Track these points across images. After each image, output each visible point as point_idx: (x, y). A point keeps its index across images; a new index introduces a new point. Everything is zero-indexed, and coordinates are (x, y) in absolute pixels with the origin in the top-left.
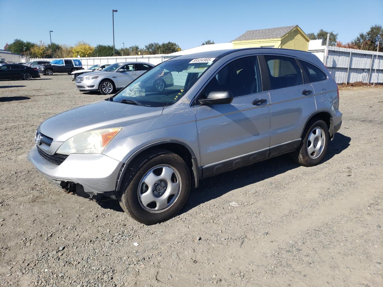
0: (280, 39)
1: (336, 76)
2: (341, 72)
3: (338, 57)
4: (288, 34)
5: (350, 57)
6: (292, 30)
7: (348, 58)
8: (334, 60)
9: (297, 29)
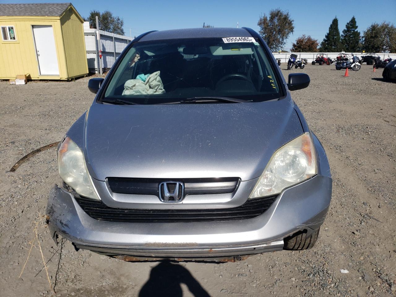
0: (59, 18)
1: (107, 60)
2: (110, 57)
3: (105, 41)
4: (64, 13)
5: (114, 41)
6: (68, 8)
7: (111, 42)
8: (103, 44)
9: (71, 7)
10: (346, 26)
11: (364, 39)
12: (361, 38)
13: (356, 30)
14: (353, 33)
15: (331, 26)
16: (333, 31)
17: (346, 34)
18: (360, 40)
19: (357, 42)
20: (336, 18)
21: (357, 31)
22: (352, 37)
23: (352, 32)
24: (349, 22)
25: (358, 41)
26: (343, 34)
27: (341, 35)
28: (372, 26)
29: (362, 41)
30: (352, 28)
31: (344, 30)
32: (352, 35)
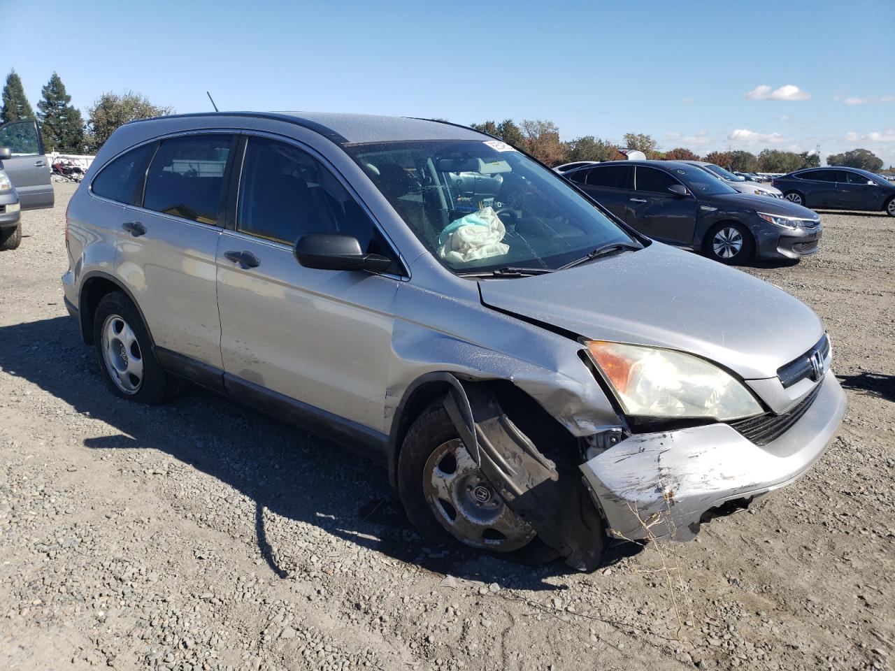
10: (43, 92)
11: (92, 125)
12: (85, 123)
13: (69, 105)
14: (63, 111)
15: (6, 89)
16: (15, 103)
17: (47, 111)
18: (85, 127)
19: (80, 132)
20: (13, 72)
21: (72, 107)
22: (65, 120)
23: (60, 107)
24: (46, 85)
25: (82, 131)
26: (40, 111)
27: (36, 115)
28: (103, 98)
29: (88, 130)
30: (58, 99)
31: (41, 102)
32: (62, 115)
